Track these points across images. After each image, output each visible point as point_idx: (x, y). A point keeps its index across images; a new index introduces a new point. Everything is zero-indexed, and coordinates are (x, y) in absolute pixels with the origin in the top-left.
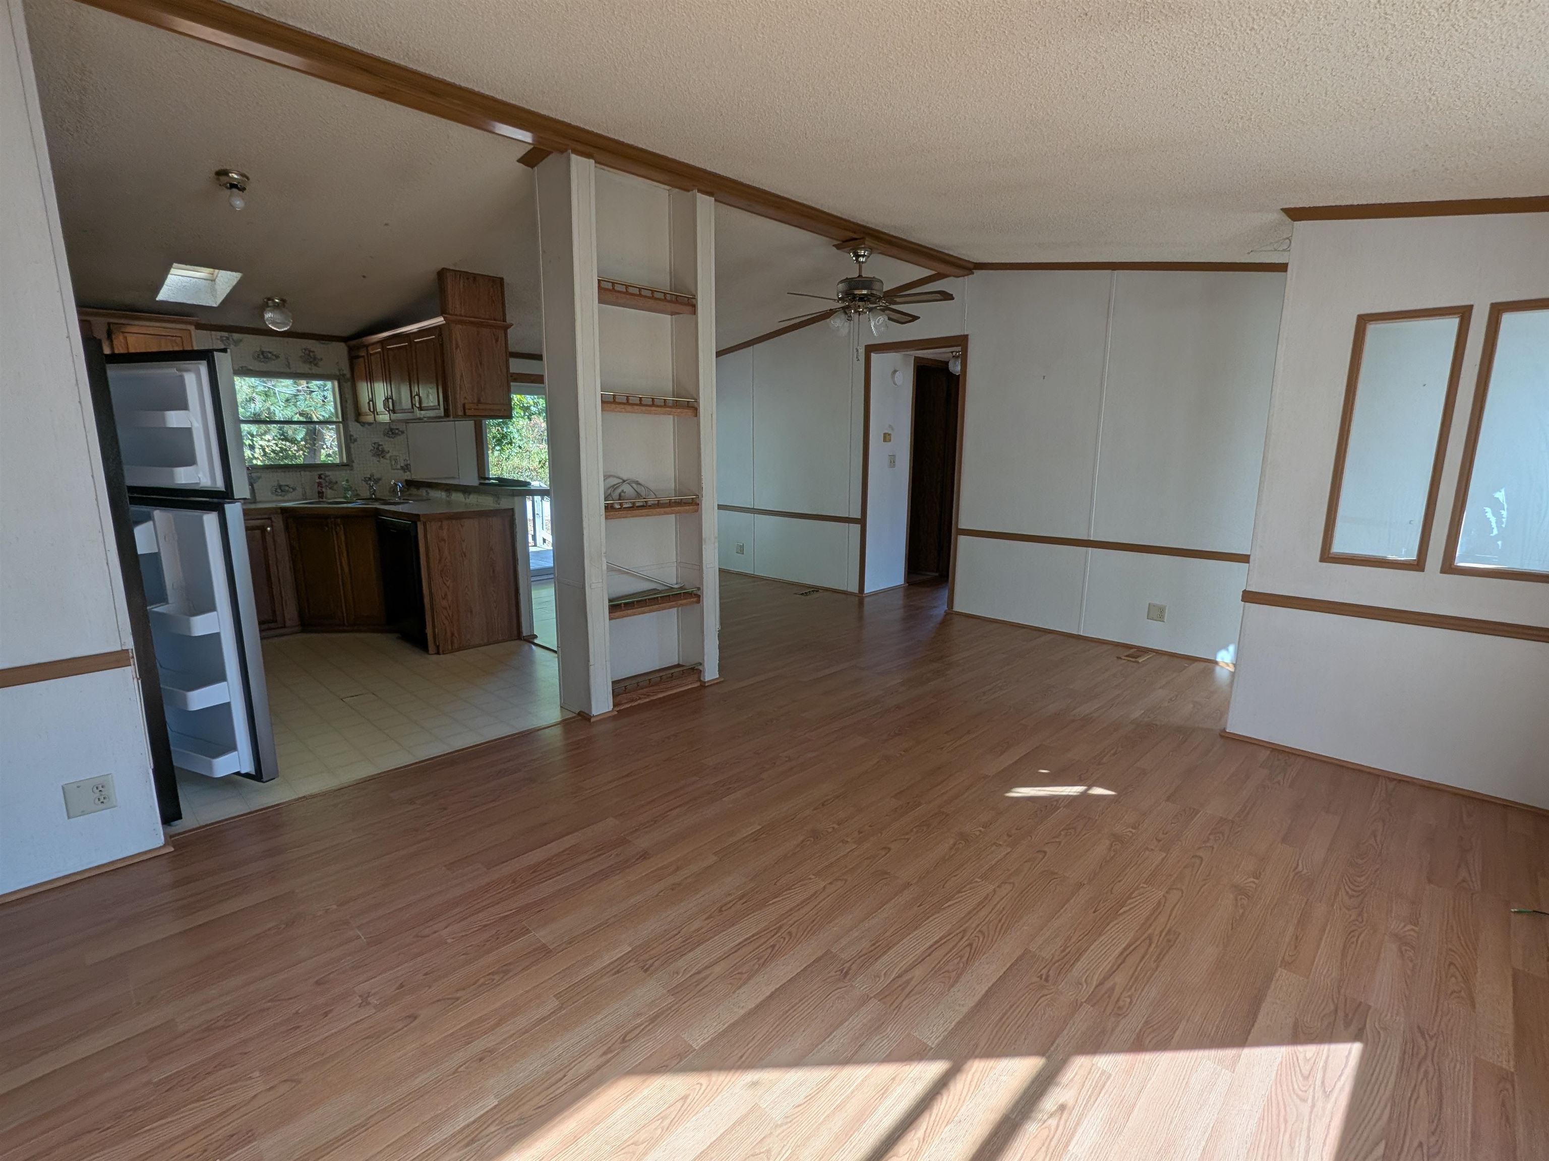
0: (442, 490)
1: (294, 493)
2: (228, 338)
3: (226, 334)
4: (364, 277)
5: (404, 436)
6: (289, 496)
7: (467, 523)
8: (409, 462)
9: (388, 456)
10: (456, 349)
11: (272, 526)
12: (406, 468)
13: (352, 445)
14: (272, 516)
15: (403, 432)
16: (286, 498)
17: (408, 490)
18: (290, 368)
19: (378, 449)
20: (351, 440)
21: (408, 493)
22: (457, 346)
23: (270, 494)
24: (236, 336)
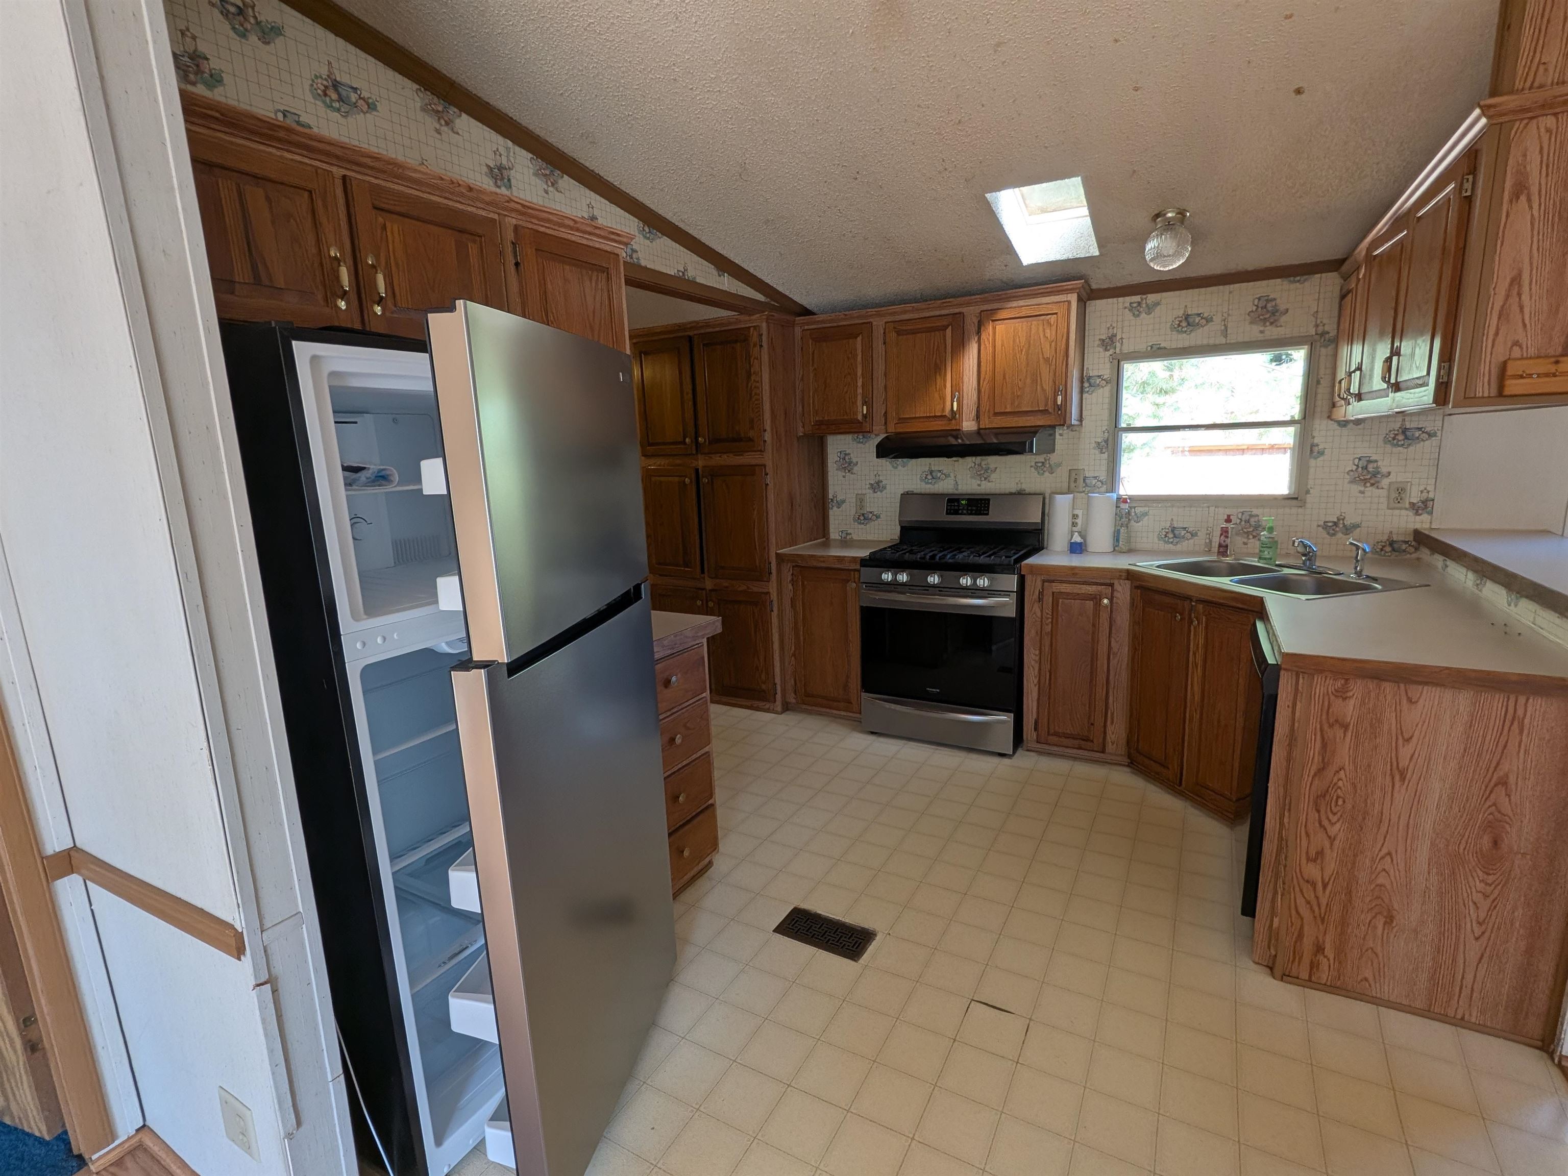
0: (1468, 568)
1: (1191, 541)
2: (1139, 304)
3: (1137, 298)
4: (1299, 91)
5: (1434, 441)
6: (1184, 545)
7: (1429, 697)
8: (1431, 495)
9: (1385, 482)
10: (1516, 196)
11: (1111, 600)
12: (1424, 506)
13: (1312, 462)
14: (1116, 582)
15: (1431, 435)
16: (1179, 547)
17: (1416, 549)
18: (1226, 337)
19: (1365, 468)
20: (1312, 451)
21: (1414, 556)
22: (1521, 188)
23: (1156, 540)
24: (1152, 298)
